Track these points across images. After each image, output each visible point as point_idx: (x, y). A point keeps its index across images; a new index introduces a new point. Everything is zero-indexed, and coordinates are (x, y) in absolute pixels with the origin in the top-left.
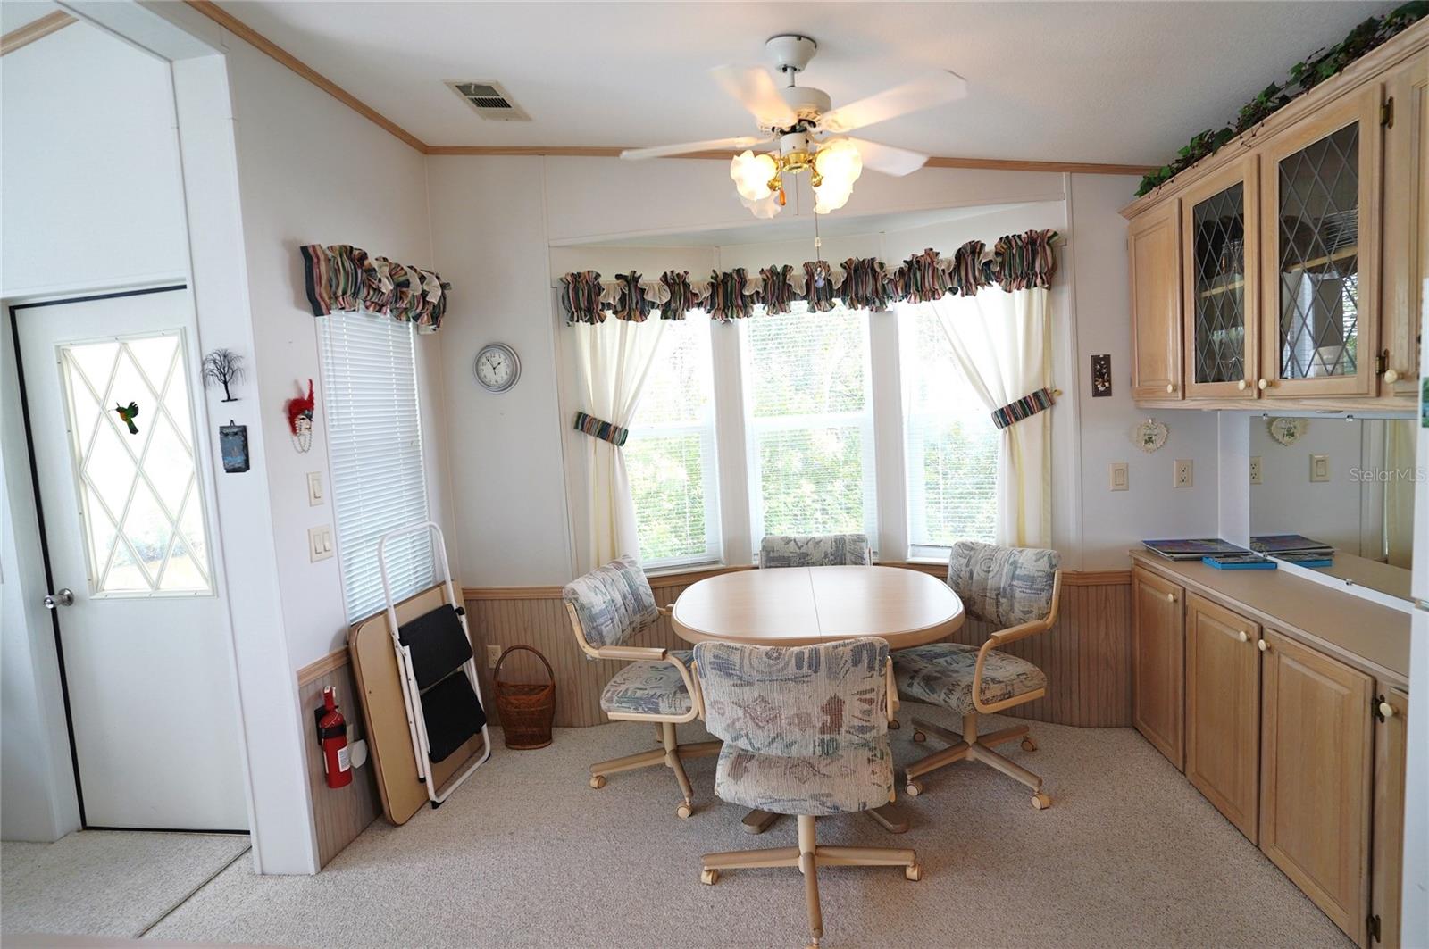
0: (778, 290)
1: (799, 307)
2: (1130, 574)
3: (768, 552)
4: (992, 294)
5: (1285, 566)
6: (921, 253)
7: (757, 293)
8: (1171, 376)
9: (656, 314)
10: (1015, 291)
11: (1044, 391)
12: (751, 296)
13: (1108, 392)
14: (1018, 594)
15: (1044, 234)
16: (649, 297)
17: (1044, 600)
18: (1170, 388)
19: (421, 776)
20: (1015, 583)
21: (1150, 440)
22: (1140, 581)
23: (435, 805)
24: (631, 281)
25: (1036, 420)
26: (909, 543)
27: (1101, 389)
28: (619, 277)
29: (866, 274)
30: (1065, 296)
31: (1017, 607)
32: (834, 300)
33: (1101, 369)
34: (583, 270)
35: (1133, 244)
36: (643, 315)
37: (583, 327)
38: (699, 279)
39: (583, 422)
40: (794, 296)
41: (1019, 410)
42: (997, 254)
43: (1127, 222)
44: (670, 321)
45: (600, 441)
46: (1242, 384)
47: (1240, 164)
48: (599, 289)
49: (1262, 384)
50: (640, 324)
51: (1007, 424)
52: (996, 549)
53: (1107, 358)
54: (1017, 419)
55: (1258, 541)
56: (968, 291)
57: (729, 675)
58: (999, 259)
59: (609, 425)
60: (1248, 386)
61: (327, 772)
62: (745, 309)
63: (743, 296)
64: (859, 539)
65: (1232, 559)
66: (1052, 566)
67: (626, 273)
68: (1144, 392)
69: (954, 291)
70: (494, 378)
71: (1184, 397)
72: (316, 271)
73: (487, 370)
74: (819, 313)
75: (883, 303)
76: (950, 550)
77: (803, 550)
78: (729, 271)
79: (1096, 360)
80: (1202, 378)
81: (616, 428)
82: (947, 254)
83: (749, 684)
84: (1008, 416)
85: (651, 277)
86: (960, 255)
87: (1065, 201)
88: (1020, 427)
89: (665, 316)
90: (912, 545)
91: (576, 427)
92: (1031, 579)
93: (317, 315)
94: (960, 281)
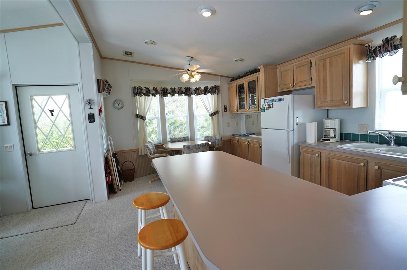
0: (173, 92)
1: (176, 95)
2: (230, 140)
3: (172, 140)
4: (209, 95)
5: (250, 136)
6: (198, 87)
7: (170, 92)
8: (236, 109)
9: (151, 95)
10: (213, 95)
11: (217, 111)
12: (168, 93)
13: (226, 111)
14: (217, 142)
15: (217, 86)
16: (151, 92)
17: (221, 143)
18: (236, 110)
19: (118, 184)
20: (216, 141)
21: (232, 119)
22: (232, 140)
23: (120, 190)
24: (147, 89)
25: (216, 115)
26: (195, 138)
27: (225, 111)
28: (145, 88)
29: (188, 90)
30: (220, 96)
31: (217, 144)
32: (183, 94)
33: (225, 107)
34: (139, 86)
35: (229, 88)
36: (149, 96)
37: (138, 97)
38: (159, 89)
39: (138, 116)
40: (176, 93)
41: (214, 114)
42: (211, 89)
43: (228, 85)
44: (153, 97)
45: (141, 120)
46: (245, 109)
47: (244, 81)
48: (142, 90)
49: (247, 109)
50: (148, 97)
51: (212, 116)
52: (212, 136)
53: (226, 106)
54: (214, 115)
55: (246, 133)
56: (205, 94)
57: (189, 149)
58: (211, 90)
59: (143, 116)
60: (246, 110)
61: (108, 181)
62: (167, 95)
63: (167, 93)
64: (188, 137)
65: (244, 136)
66: (221, 137)
67: (146, 87)
68: (231, 111)
69: (203, 94)
70: (118, 106)
71: (237, 112)
72: (100, 84)
73: (116, 105)
74: (180, 96)
75: (191, 95)
76: (204, 138)
77: (178, 139)
78: (164, 88)
79: (224, 106)
80: (240, 109)
81: (144, 117)
82: (202, 88)
83: (192, 150)
84: (212, 115)
85: (151, 88)
86: (204, 88)
87: (220, 81)
88: (214, 117)
89: (152, 96)
90: (196, 138)
91: (136, 117)
92: (218, 140)
93: (99, 93)
94: (204, 92)
